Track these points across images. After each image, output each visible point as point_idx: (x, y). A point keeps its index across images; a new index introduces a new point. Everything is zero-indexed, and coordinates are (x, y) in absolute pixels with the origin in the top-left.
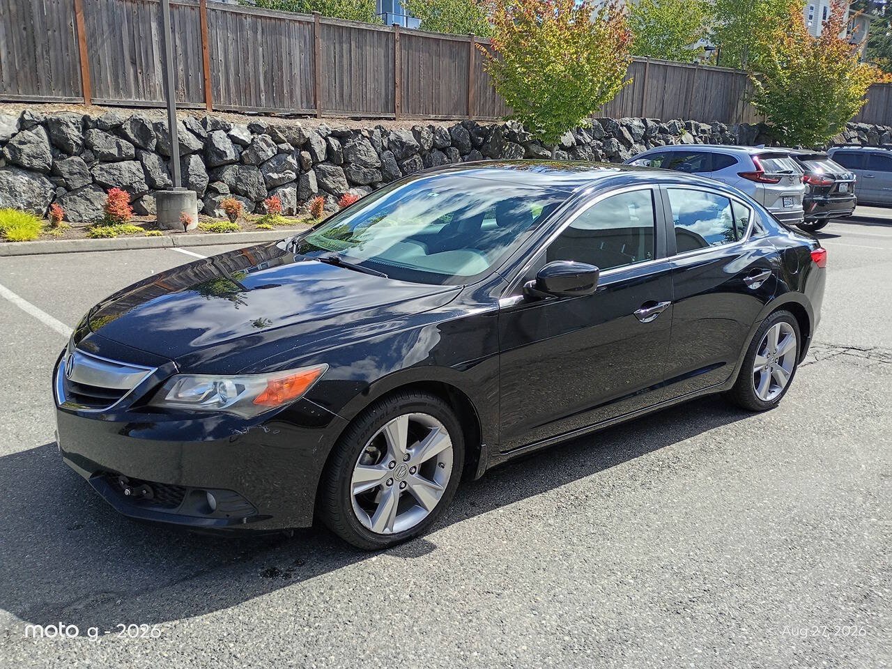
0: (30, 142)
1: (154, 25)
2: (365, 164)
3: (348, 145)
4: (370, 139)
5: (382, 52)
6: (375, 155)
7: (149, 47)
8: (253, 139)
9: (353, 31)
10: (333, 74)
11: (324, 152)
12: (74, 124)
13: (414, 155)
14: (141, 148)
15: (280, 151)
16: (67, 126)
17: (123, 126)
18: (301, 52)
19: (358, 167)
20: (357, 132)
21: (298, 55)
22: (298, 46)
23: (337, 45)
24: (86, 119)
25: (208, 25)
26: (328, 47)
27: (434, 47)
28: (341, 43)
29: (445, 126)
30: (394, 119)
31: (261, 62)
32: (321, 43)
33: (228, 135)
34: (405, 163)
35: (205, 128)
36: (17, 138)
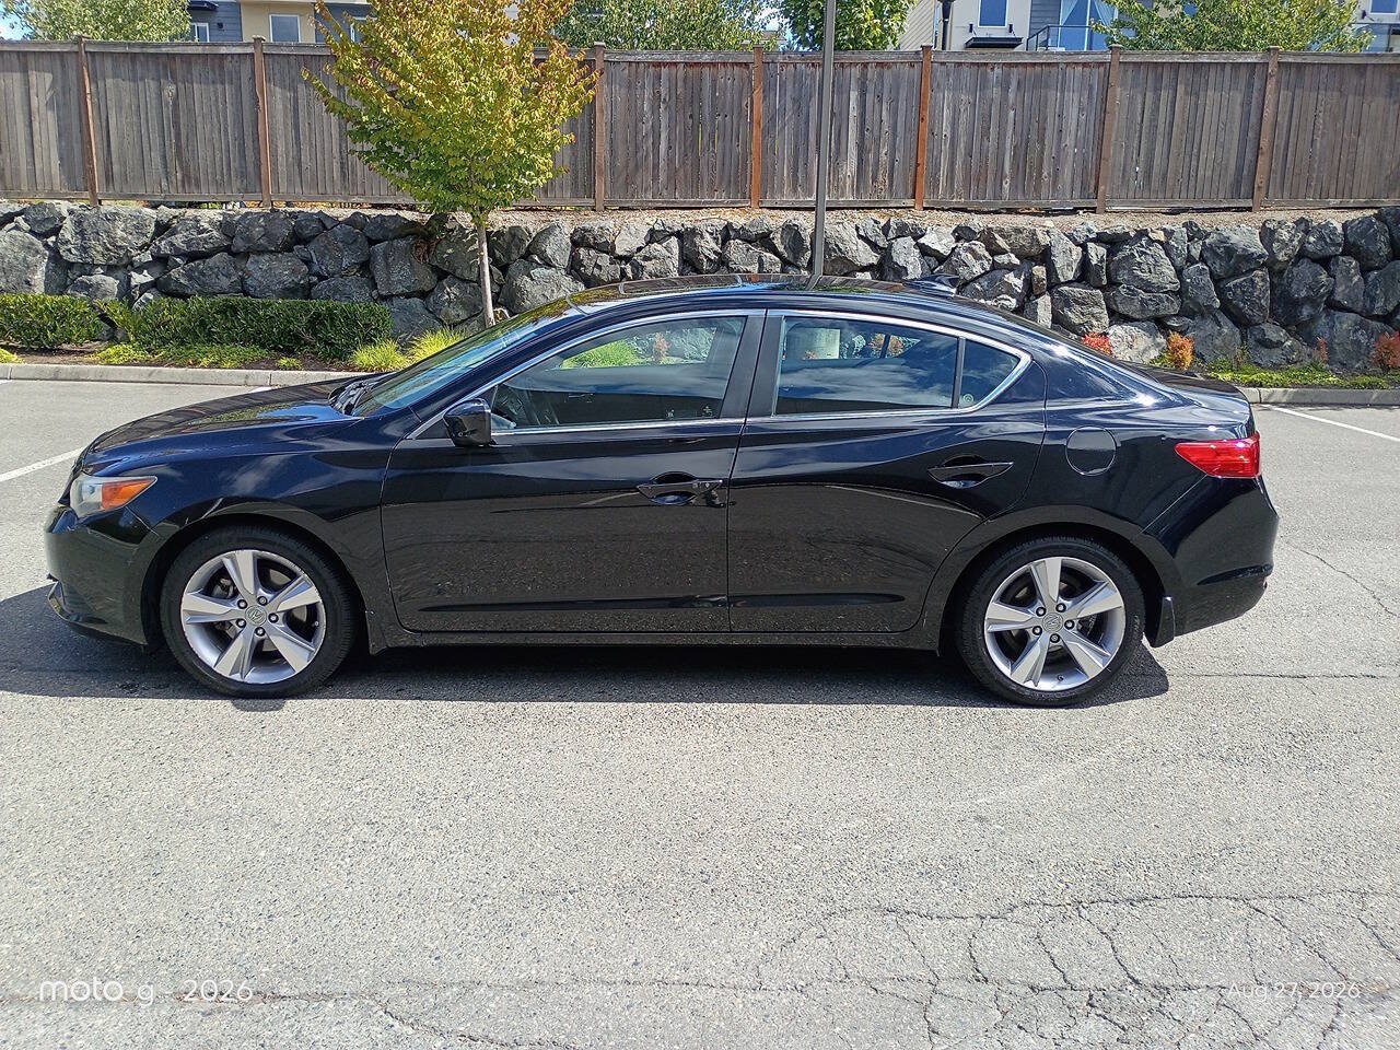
0: (655, 257)
1: (854, 95)
2: (1147, 287)
3: (1120, 255)
4: (1165, 246)
5: (1239, 97)
6: (1169, 272)
7: (844, 126)
8: (953, 249)
9: (1182, 69)
10: (1136, 142)
11: (1075, 267)
12: (712, 234)
13: (1254, 269)
14: (790, 264)
15: (995, 266)
16: (702, 237)
17: (771, 236)
18: (1080, 110)
19: (1133, 291)
20: (1142, 233)
21: (1075, 116)
22: (1076, 104)
23: (1149, 95)
24: (728, 227)
25: (932, 86)
26: (1132, 99)
27: (1354, 80)
28: (1157, 90)
29: (1336, 220)
30: (1249, 209)
31: (1010, 132)
32: (1119, 94)
33: (917, 244)
34: (1231, 284)
35: (886, 235)
36: (642, 253)
